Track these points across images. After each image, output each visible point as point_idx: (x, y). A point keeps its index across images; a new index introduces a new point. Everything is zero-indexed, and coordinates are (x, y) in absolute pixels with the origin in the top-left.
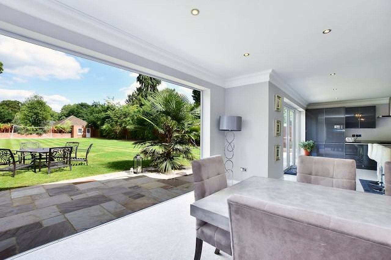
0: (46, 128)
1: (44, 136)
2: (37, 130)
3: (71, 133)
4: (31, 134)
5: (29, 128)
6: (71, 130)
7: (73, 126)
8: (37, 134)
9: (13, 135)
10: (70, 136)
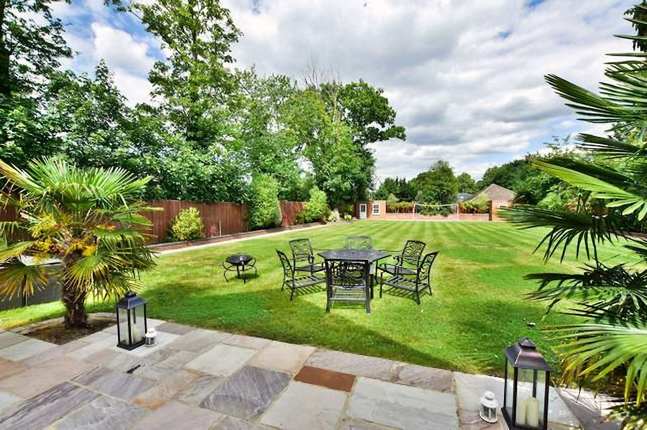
0: (452, 206)
1: (451, 218)
2: (440, 209)
3: (488, 212)
4: (435, 215)
5: (432, 206)
6: (488, 208)
7: (491, 202)
8: (442, 214)
9: (415, 216)
10: (488, 218)
